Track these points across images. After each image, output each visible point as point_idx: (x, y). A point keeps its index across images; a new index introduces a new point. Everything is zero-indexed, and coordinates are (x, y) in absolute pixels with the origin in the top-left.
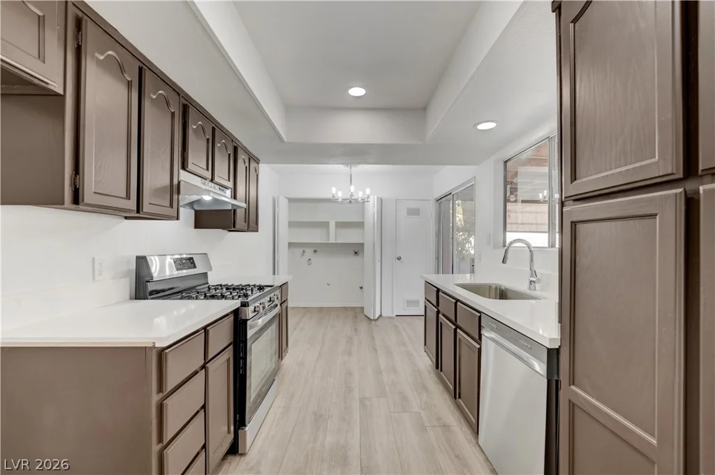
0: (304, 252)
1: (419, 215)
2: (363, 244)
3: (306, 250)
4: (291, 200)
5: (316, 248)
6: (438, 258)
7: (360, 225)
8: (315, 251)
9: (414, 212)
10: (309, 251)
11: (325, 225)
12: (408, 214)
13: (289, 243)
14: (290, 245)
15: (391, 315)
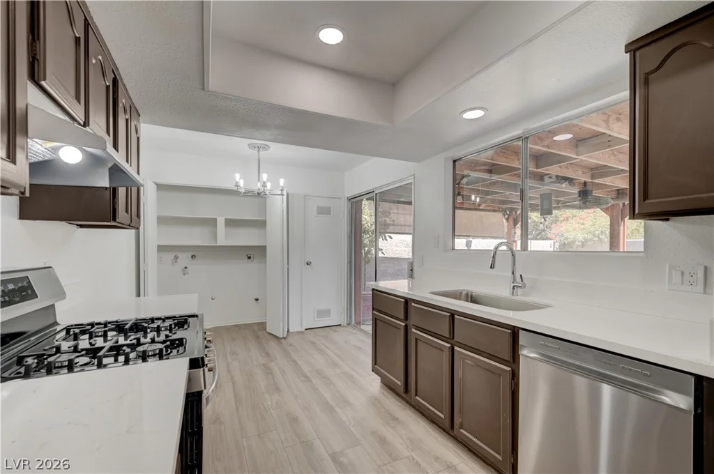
0: (176, 258)
1: (330, 214)
2: (264, 247)
3: (179, 254)
4: (160, 187)
5: (195, 252)
6: (350, 262)
7: (262, 224)
8: (193, 257)
9: (324, 211)
10: (184, 258)
11: (212, 223)
12: (318, 213)
13: (158, 246)
14: (161, 249)
15: (300, 330)
